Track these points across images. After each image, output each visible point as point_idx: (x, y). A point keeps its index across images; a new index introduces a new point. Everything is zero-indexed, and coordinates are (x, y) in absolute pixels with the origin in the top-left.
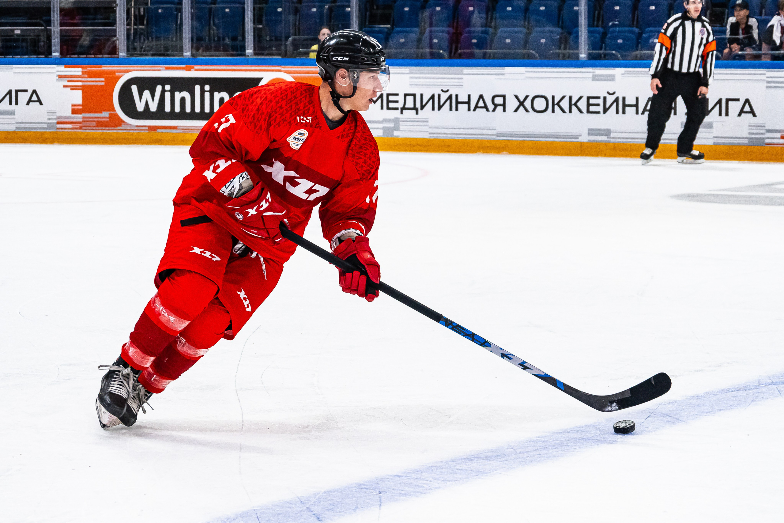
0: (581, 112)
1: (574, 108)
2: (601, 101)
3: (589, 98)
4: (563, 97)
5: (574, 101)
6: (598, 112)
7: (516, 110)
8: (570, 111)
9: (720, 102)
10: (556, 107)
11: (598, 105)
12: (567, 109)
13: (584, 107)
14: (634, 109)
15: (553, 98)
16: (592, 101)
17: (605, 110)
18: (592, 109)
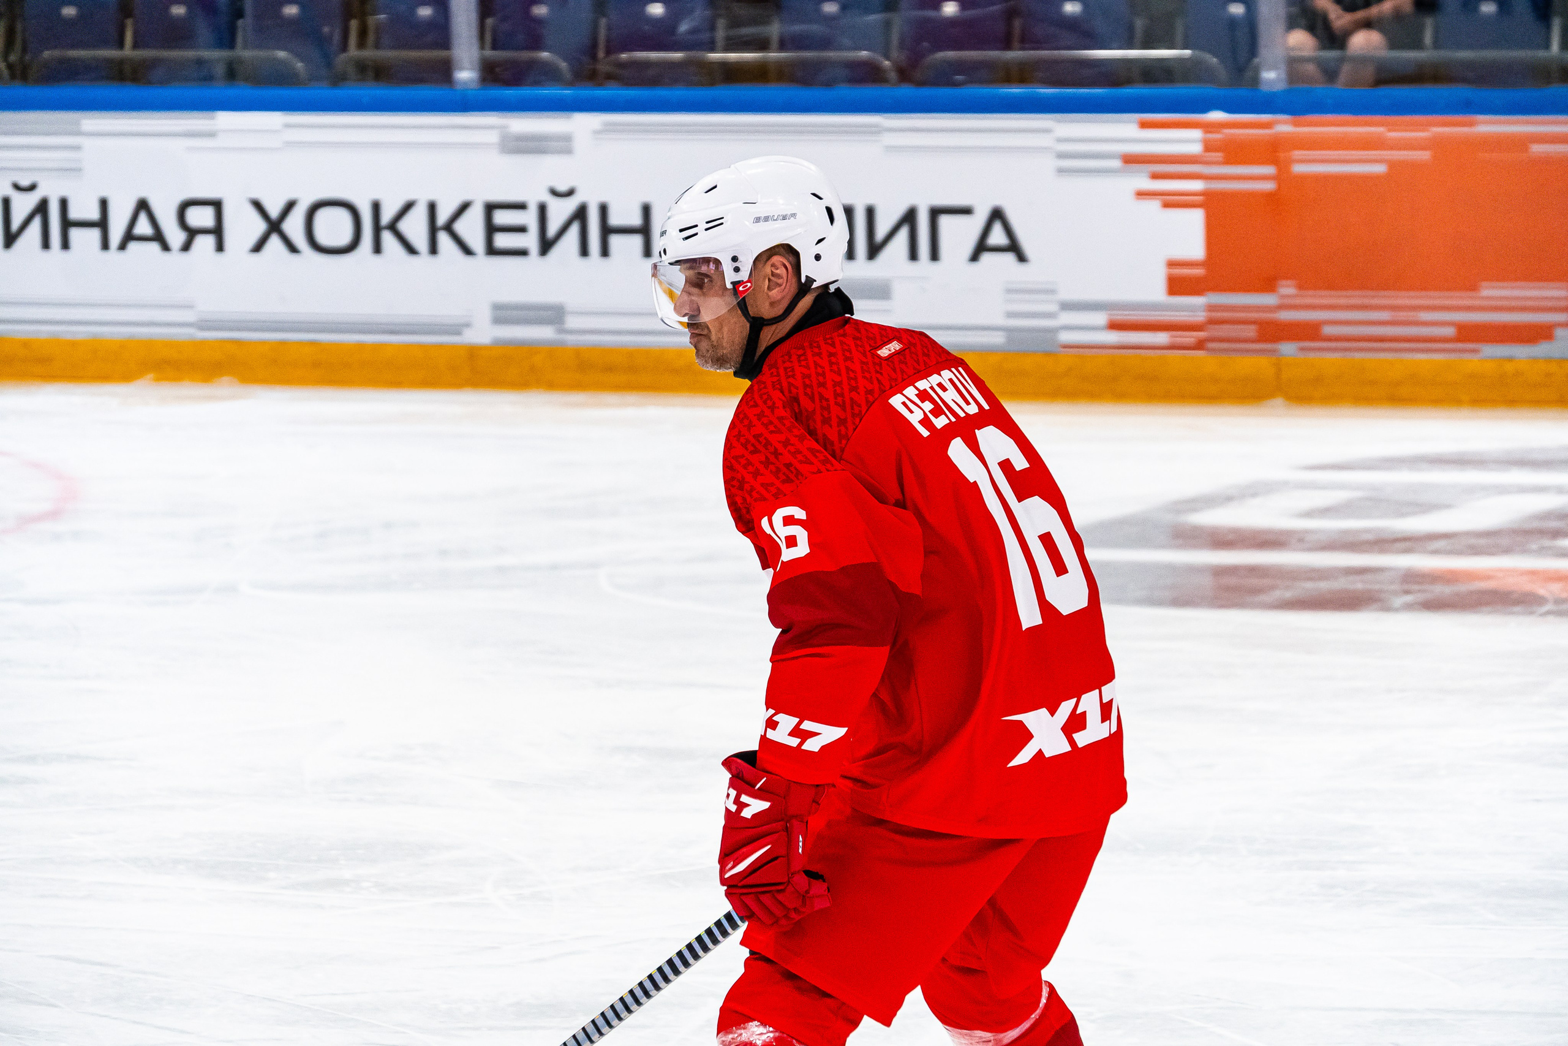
0: (467, 251)
1: (443, 238)
2: (529, 218)
3: (490, 208)
4: (408, 206)
5: (442, 218)
6: (522, 253)
7: (258, 247)
8: (433, 249)
9: (909, 218)
10: (387, 237)
11: (522, 229)
12: (420, 239)
13: (476, 239)
14: (637, 241)
15: (376, 207)
16: (502, 218)
17: (546, 245)
18: (502, 241)
